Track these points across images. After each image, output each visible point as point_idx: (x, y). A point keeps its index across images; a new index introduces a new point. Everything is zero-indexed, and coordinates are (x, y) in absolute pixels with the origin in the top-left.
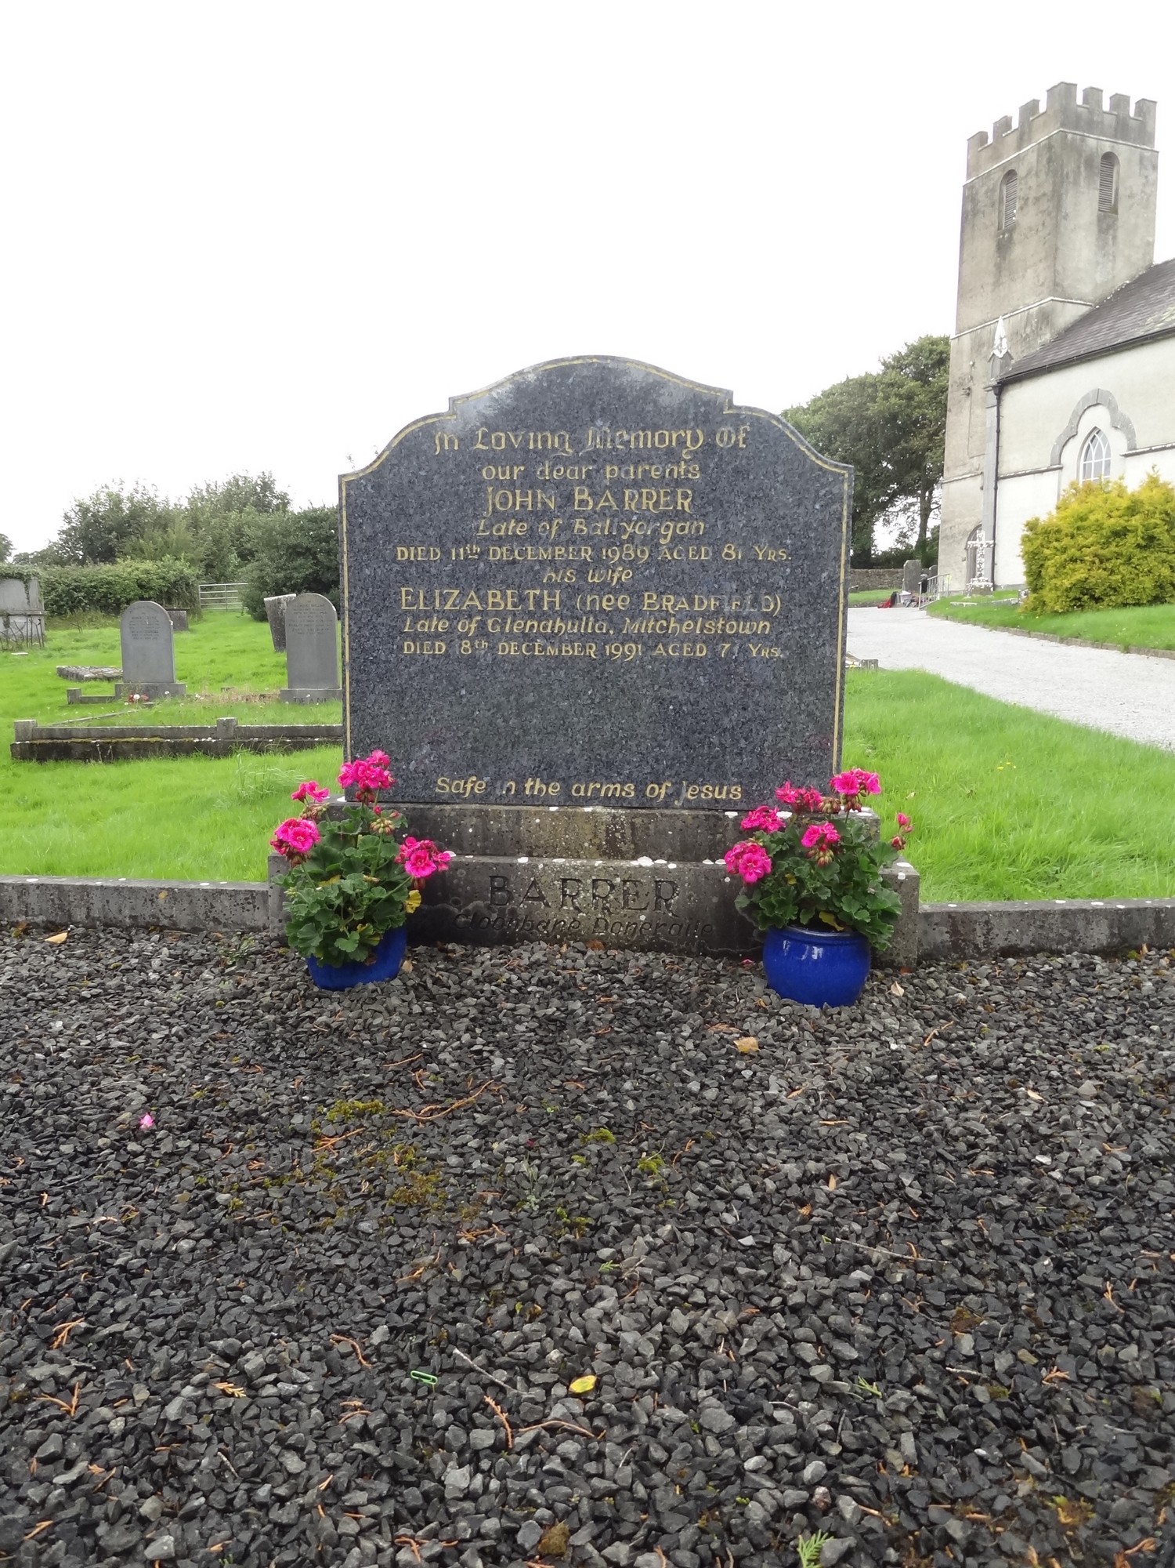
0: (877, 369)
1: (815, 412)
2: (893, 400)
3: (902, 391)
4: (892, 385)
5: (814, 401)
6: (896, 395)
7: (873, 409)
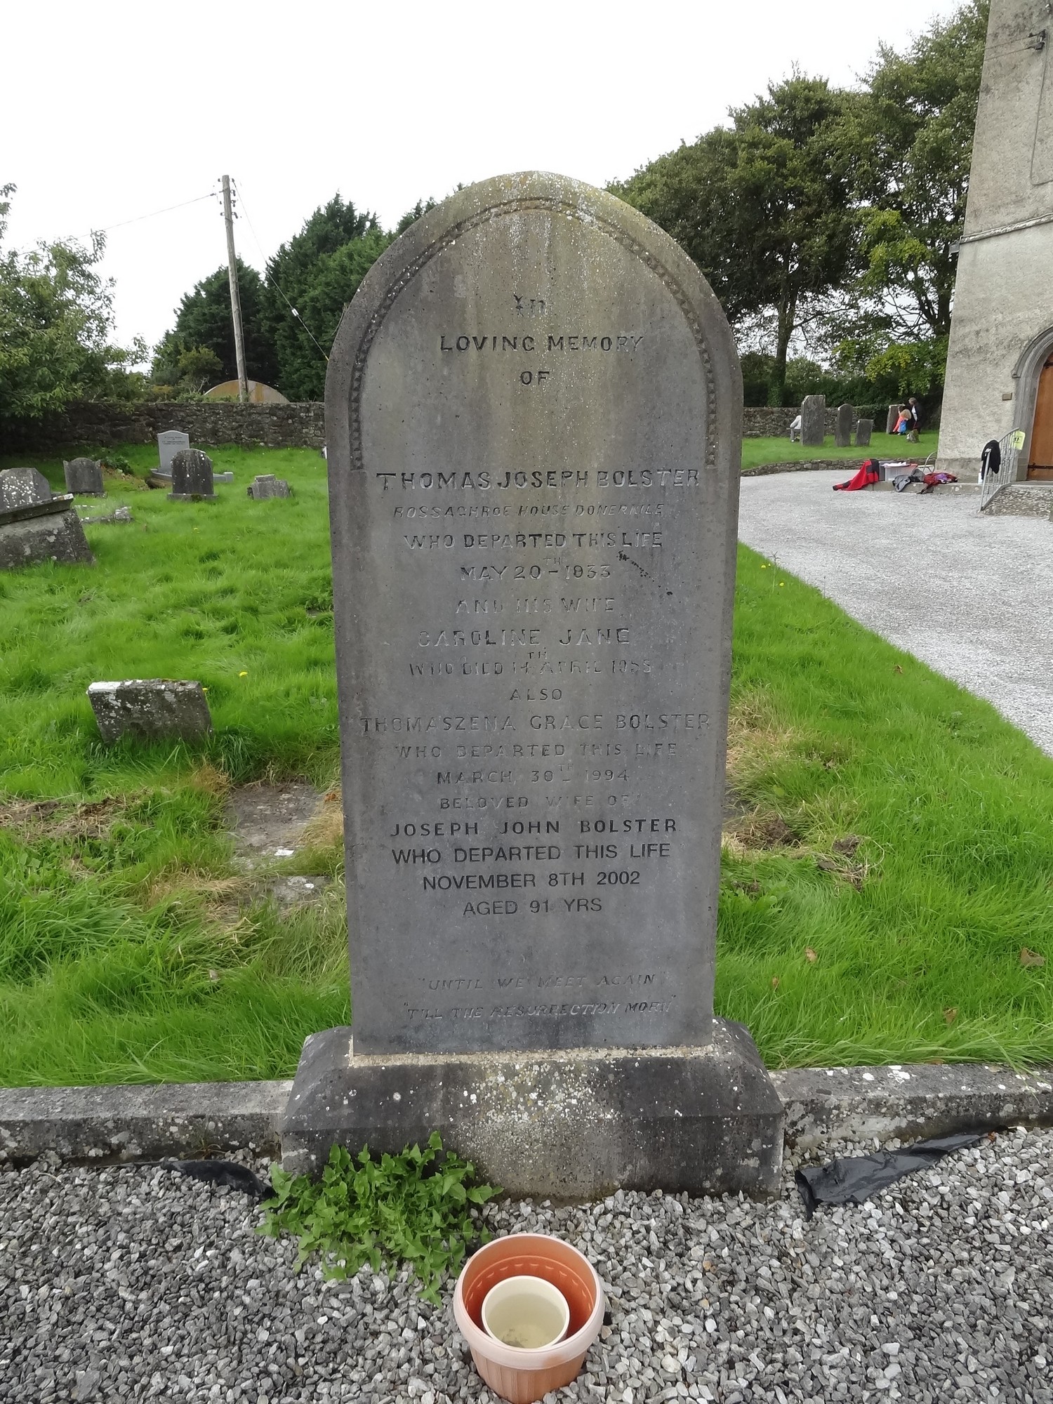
0: (729, 124)
1: (641, 190)
2: (759, 164)
3: (770, 153)
4: (753, 145)
5: (639, 178)
6: (763, 158)
7: (732, 175)
